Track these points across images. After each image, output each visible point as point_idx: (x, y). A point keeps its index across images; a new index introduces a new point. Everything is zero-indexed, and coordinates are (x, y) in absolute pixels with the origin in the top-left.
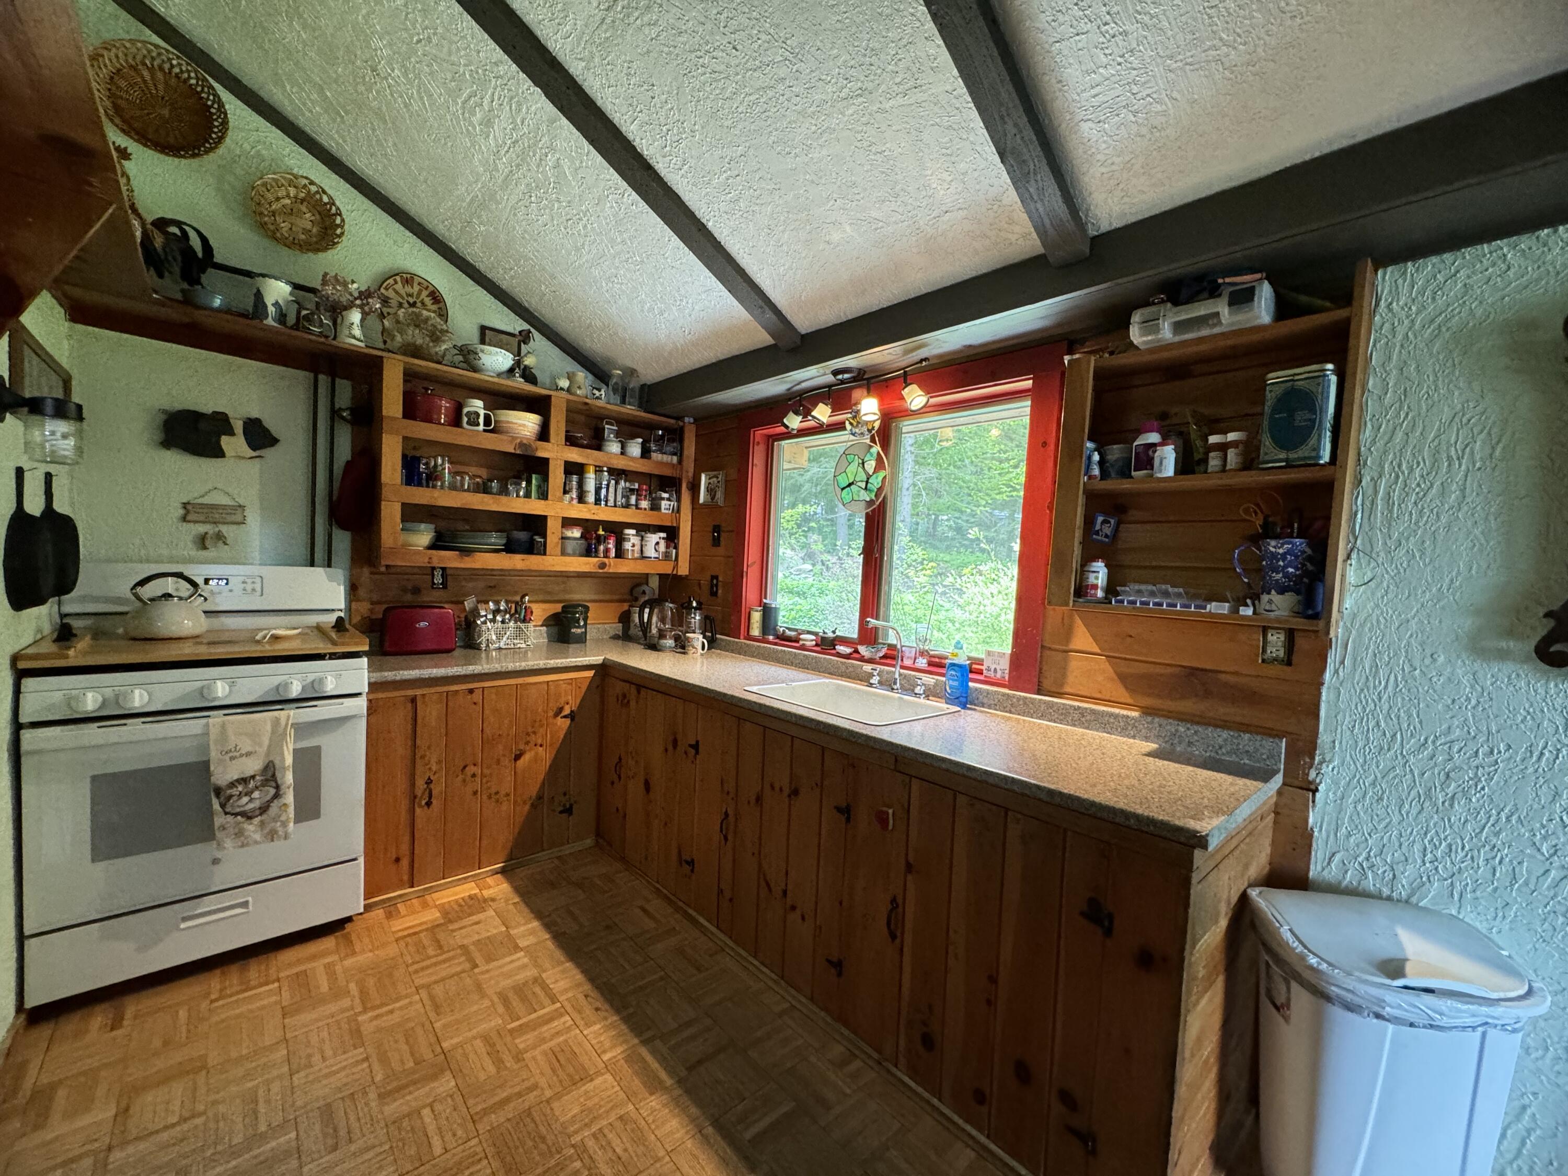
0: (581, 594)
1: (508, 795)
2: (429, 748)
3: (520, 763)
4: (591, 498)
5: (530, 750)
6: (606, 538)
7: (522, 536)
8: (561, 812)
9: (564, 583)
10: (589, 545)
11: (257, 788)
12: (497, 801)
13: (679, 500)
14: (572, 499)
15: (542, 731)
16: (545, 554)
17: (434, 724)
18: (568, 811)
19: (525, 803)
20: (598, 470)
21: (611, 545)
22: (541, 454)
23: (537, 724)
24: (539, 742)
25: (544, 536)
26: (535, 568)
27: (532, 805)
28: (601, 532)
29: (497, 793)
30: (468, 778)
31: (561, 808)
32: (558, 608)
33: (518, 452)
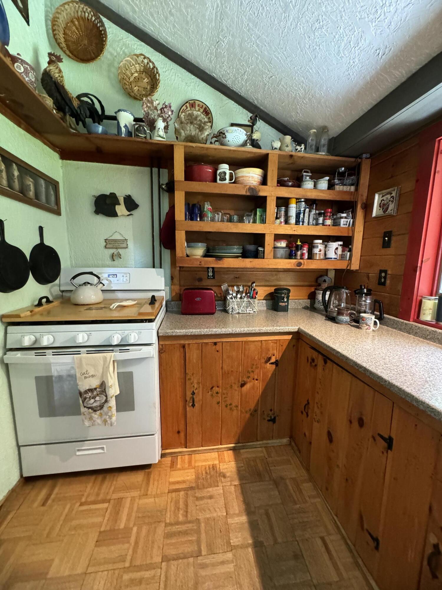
0: (286, 282)
1: (237, 406)
2: (193, 374)
3: (245, 388)
4: (293, 220)
5: (250, 382)
6: (302, 247)
7: (251, 247)
8: (269, 421)
9: (276, 275)
10: (291, 251)
11: (98, 395)
12: (231, 409)
13: (354, 218)
14: (281, 222)
15: (257, 371)
16: (264, 258)
17: (195, 361)
18: (273, 420)
19: (246, 412)
20: (298, 201)
21: (305, 251)
22: (262, 194)
23: (254, 367)
24: (256, 377)
25: (263, 247)
26: (258, 267)
27: (251, 414)
28: (299, 243)
29: (231, 404)
30: (215, 394)
31: (269, 418)
32: (272, 289)
33: (248, 194)
